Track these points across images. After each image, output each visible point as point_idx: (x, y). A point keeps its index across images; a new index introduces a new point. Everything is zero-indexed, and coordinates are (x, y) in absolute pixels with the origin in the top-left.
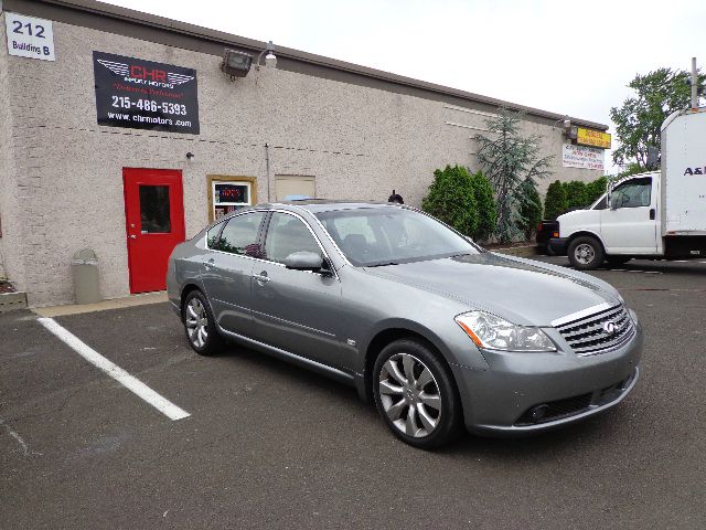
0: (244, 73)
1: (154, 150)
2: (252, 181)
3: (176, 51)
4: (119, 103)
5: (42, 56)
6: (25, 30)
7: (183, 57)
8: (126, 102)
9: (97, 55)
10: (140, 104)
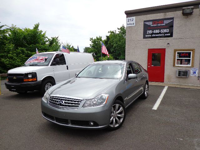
0: (191, 14)
1: (157, 43)
2: (193, 50)
3: (167, 14)
4: (149, 32)
5: (133, 25)
6: (130, 20)
7: (170, 15)
8: (150, 32)
9: (145, 21)
10: (154, 32)
